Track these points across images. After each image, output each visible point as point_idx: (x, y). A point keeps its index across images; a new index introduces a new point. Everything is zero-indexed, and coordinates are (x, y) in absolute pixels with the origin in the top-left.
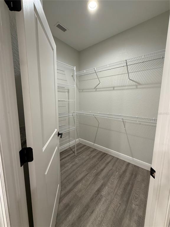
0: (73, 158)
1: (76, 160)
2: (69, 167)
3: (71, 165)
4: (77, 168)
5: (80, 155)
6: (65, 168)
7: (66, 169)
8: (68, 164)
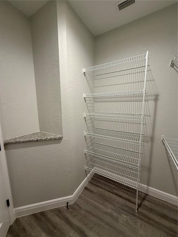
0: (125, 208)
1: (125, 217)
2: (106, 210)
3: (109, 211)
4: (107, 224)
5: (139, 222)
6: (102, 204)
7: (101, 206)
8: (110, 206)
